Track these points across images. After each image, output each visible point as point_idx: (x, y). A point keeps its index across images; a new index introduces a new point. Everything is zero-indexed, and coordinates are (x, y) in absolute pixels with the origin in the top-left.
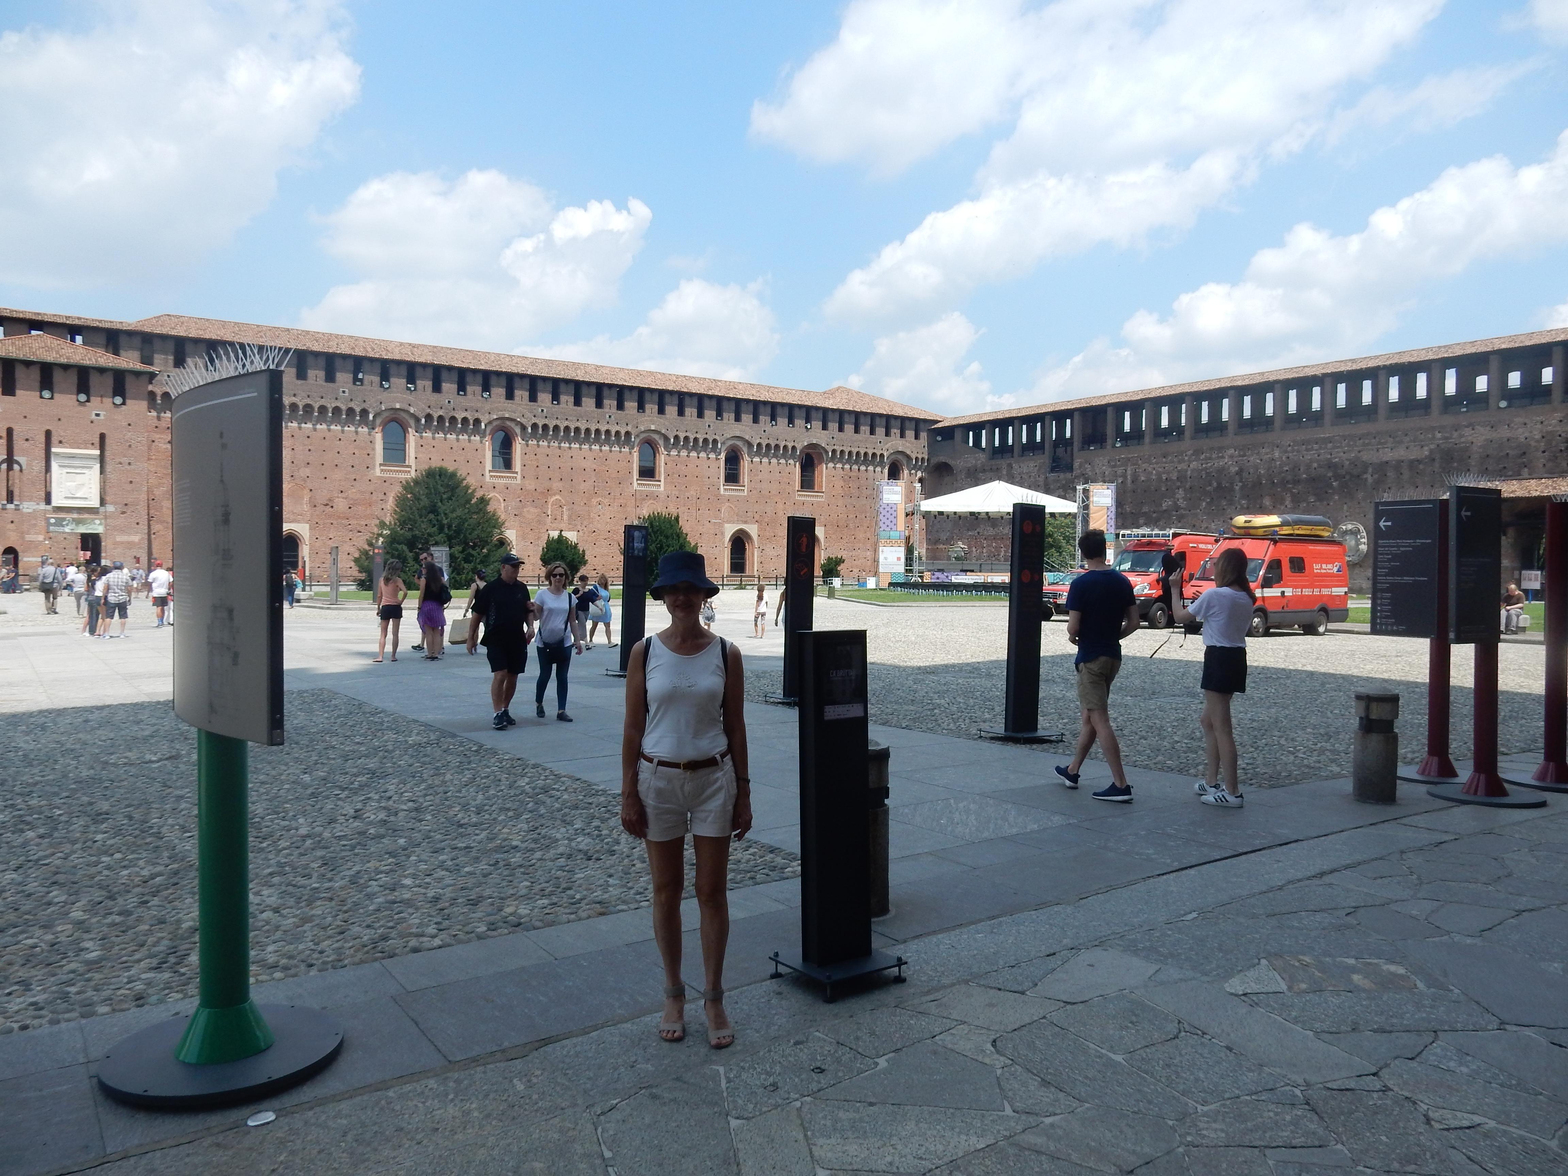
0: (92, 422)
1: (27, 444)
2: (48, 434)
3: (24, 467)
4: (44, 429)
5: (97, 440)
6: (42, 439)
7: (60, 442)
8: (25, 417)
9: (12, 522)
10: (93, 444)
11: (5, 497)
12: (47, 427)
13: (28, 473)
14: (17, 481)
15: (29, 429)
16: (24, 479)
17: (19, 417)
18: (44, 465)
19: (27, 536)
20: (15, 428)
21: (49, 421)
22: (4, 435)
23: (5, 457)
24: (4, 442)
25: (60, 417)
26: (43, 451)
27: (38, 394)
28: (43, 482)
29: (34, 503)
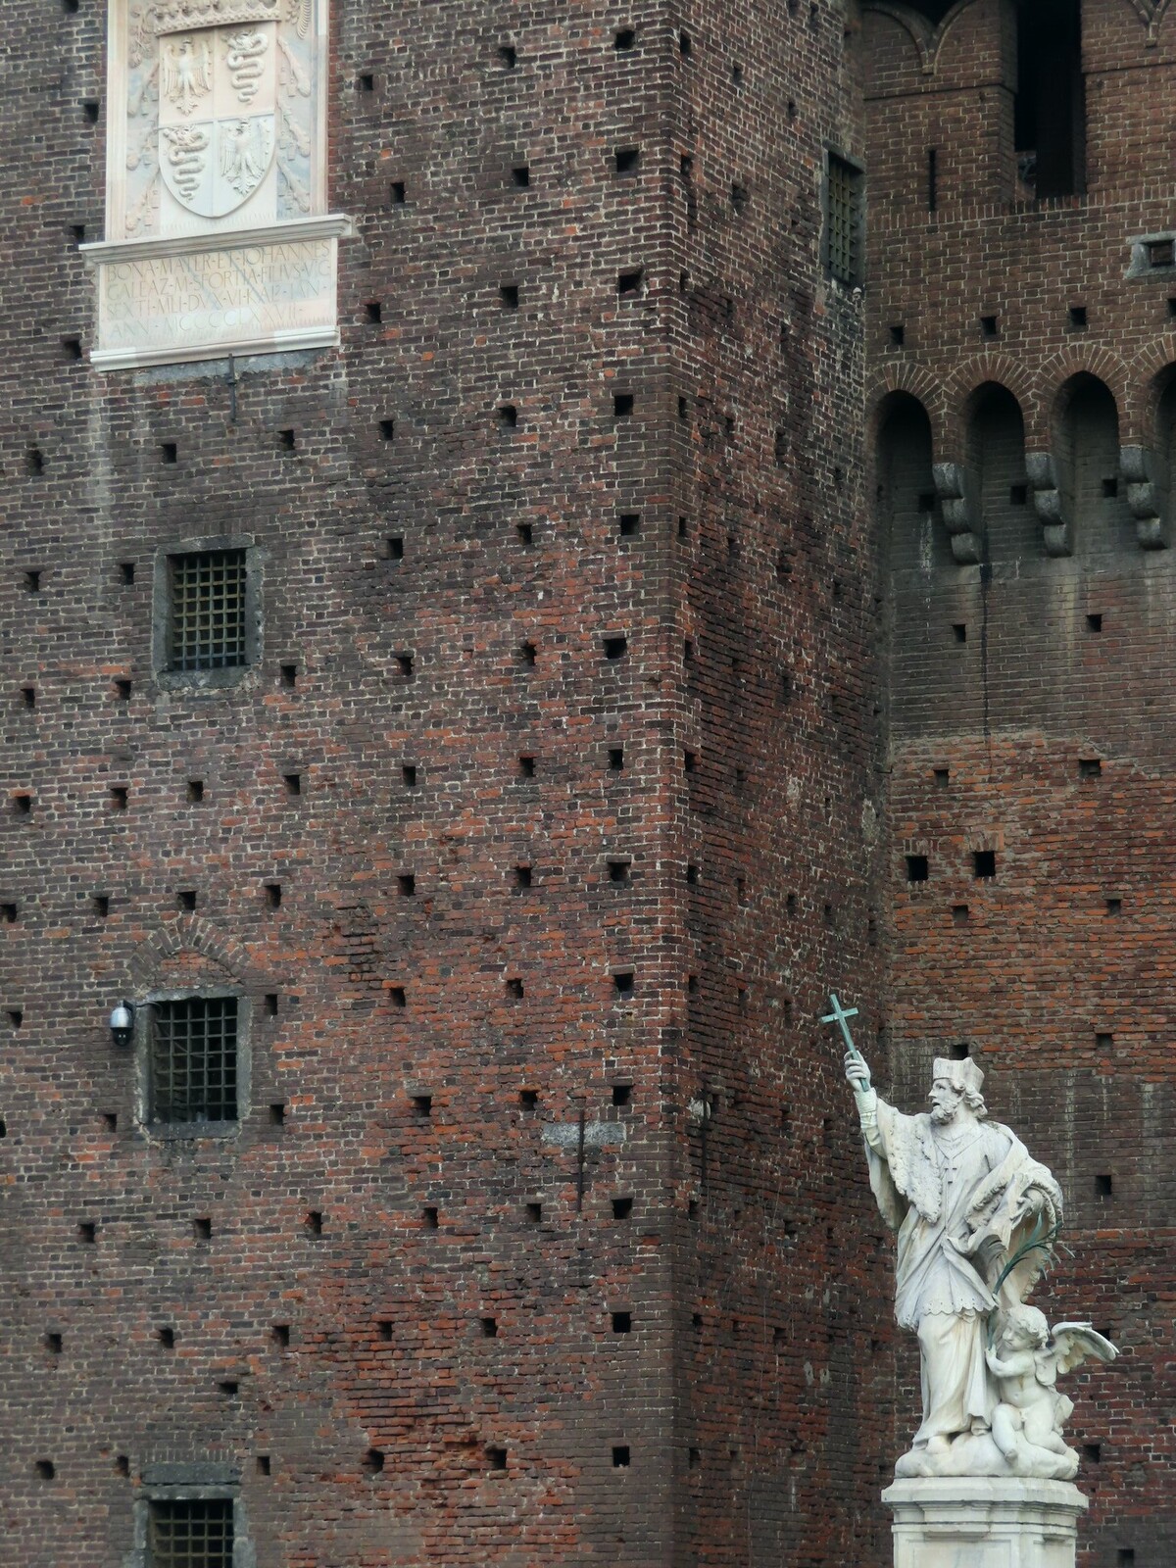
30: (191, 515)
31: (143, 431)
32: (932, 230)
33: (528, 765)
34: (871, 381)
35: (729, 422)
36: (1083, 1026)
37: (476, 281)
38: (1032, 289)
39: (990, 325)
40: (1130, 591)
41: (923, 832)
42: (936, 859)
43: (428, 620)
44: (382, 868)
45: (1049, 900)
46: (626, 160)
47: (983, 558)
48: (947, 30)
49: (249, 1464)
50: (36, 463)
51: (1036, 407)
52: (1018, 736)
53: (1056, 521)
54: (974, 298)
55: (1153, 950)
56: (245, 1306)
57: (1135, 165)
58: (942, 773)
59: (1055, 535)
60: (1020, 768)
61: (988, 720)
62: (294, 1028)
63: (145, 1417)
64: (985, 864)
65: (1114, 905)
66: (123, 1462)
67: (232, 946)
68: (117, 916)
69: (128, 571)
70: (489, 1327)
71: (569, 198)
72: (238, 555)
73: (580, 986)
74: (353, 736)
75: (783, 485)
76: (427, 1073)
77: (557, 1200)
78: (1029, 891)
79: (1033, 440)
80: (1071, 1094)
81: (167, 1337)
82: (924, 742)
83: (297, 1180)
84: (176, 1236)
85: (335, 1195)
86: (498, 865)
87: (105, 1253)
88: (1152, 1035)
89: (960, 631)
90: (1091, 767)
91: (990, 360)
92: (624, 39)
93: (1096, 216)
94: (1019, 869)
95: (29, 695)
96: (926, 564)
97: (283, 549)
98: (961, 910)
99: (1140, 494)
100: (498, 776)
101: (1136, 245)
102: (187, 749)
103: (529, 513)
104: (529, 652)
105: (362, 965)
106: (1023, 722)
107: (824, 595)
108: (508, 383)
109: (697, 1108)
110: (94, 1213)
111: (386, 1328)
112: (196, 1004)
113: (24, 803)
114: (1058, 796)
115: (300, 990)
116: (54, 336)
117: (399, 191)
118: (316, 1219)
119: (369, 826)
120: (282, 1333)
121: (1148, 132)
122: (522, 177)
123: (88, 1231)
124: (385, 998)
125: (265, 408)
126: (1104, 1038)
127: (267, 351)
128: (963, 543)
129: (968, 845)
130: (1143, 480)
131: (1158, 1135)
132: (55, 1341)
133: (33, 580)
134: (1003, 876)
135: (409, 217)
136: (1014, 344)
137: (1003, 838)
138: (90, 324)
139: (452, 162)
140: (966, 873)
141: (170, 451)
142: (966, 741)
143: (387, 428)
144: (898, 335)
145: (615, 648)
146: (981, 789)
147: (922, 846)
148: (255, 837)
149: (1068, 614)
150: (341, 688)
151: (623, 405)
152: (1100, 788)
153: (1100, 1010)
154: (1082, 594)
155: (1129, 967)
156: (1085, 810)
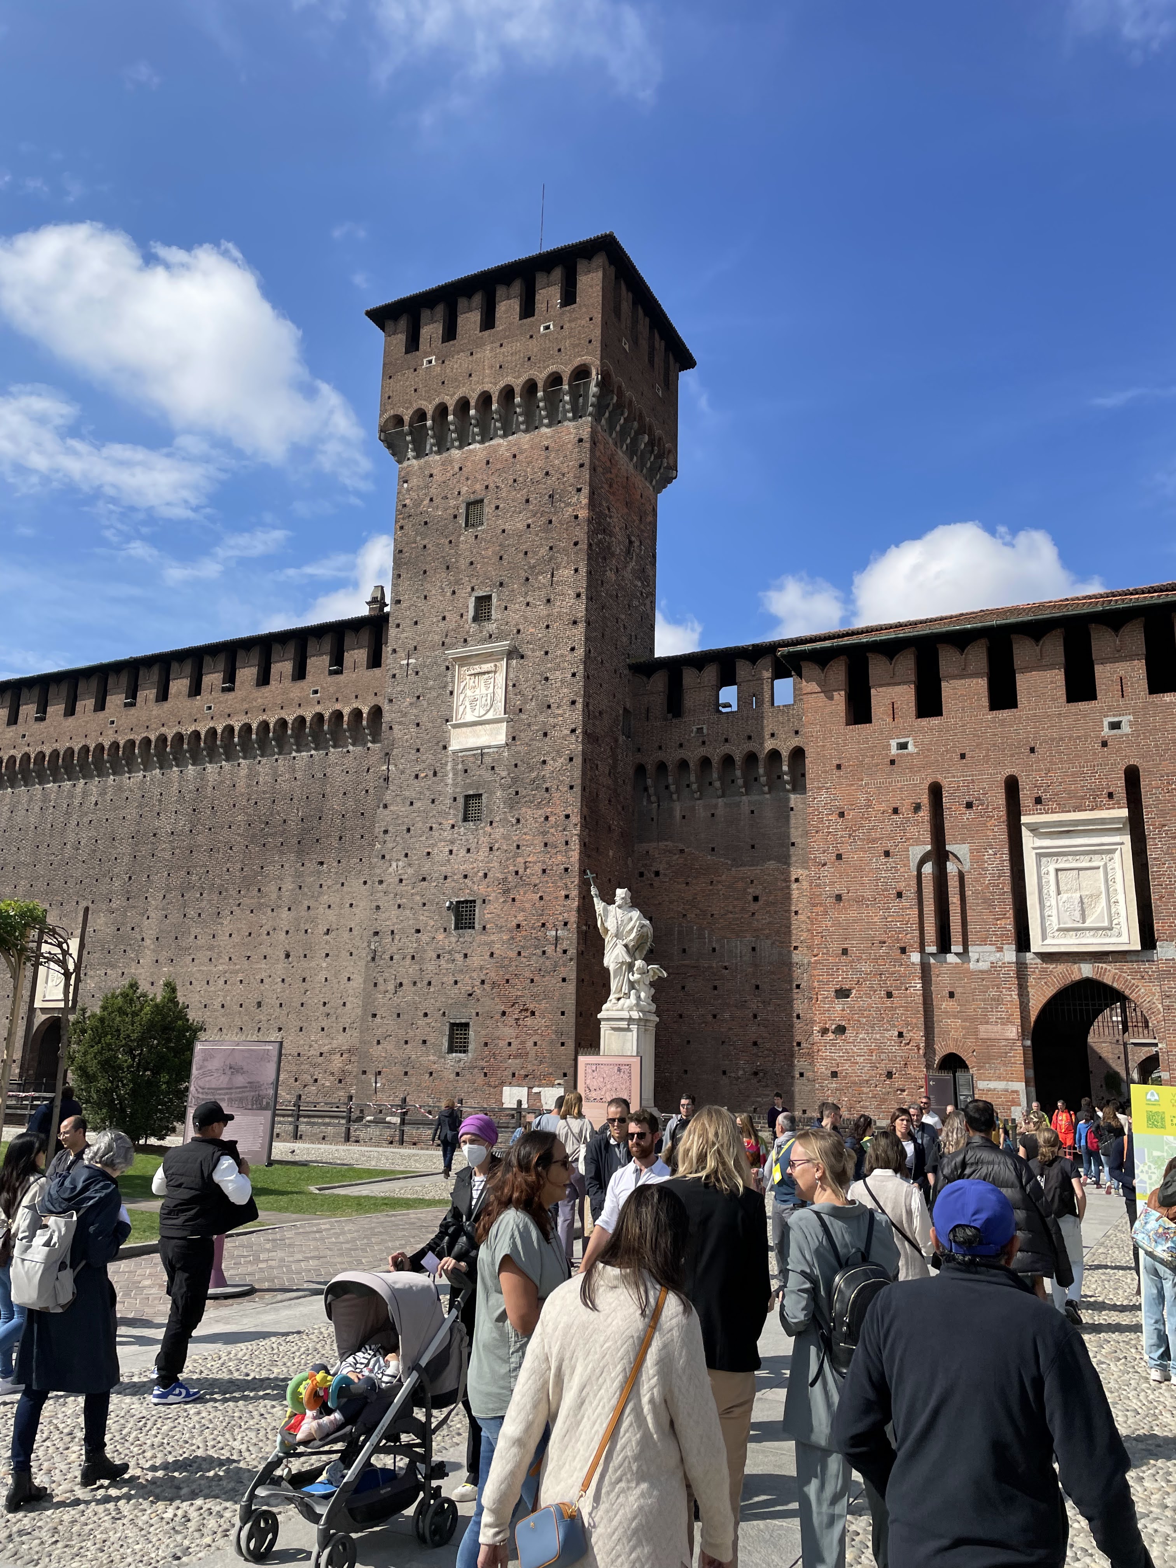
0: (1104, 744)
1: (969, 815)
2: (1012, 786)
3: (967, 866)
4: (1001, 778)
5: (1119, 786)
6: (999, 798)
7: (1038, 800)
8: (963, 756)
9: (952, 995)
10: (1110, 795)
11: (933, 938)
12: (1009, 771)
13: (977, 880)
14: (954, 899)
15: (973, 781)
16: (968, 893)
17: (951, 759)
18: (1006, 857)
19: (982, 1028)
20: (944, 783)
21: (1012, 756)
22: (925, 800)
23: (929, 847)
24: (925, 814)
25: (1033, 745)
26: (1004, 826)
27: (985, 702)
28: (1009, 898)
29: (993, 948)
30: (469, 786)
31: (460, 766)
32: (647, 726)
33: (546, 845)
34: (633, 760)
35: (597, 766)
36: (680, 913)
37: (538, 731)
38: (670, 739)
39: (660, 748)
40: (692, 810)
41: (643, 866)
42: (646, 872)
43: (524, 810)
44: (512, 868)
45: (672, 883)
46: (573, 702)
47: (658, 802)
48: (652, 680)
49: (474, 1014)
50: (435, 774)
51: (671, 766)
52: (665, 843)
53: (675, 793)
54: (657, 741)
55: (696, 894)
56: (475, 975)
57: (694, 710)
58: (648, 852)
59: (675, 797)
60: (666, 851)
61: (658, 840)
62: (490, 907)
63: (450, 1001)
64: (657, 874)
65: (687, 883)
66: (444, 1013)
67: (476, 888)
68: (448, 880)
69: (455, 799)
70: (532, 981)
71: (560, 712)
72: (480, 795)
73: (557, 898)
74: (505, 837)
75: (610, 782)
76: (520, 918)
77: (550, 949)
78: (667, 881)
79: (670, 774)
80: (677, 929)
81: (456, 982)
82: (644, 844)
83: (488, 944)
84: (459, 957)
85: (497, 948)
86: (538, 868)
87: (442, 962)
88: (696, 915)
89: (652, 819)
90: (682, 851)
91: (660, 756)
92: (574, 675)
93: (685, 722)
94: (665, 875)
95: (431, 828)
96: (645, 803)
97: (492, 793)
98: (651, 886)
99: (695, 786)
100: (540, 848)
101: (694, 729)
102: (467, 840)
103: (548, 785)
104: (547, 818)
105: (506, 891)
106: (666, 840)
107: (620, 809)
108: (544, 754)
109: (584, 928)
110: (441, 952)
111: (508, 981)
112: (466, 902)
113: (429, 854)
114: (674, 858)
115: (491, 898)
116: (441, 744)
117: (521, 710)
118: (492, 954)
119: (508, 859)
120: (483, 982)
121: (698, 703)
122: (549, 707)
123: (439, 956)
124: (510, 900)
125: (488, 760)
126: (685, 915)
127: (489, 747)
128: (653, 798)
129: (654, 869)
130: (695, 783)
131: (698, 939)
132: (429, 983)
133: (433, 801)
134: (661, 877)
135: (523, 716)
136: (666, 751)
137: (661, 868)
138: (449, 741)
139: (533, 704)
140: (653, 875)
141: (466, 771)
142: (654, 845)
143: (516, 765)
144: (639, 750)
145: (567, 816)
146: (657, 857)
147: (642, 869)
148: (482, 861)
149: (678, 814)
150: (503, 826)
151: (571, 759)
152: (684, 856)
153: (684, 908)
154: (681, 811)
155: (691, 898)
156: (681, 861)
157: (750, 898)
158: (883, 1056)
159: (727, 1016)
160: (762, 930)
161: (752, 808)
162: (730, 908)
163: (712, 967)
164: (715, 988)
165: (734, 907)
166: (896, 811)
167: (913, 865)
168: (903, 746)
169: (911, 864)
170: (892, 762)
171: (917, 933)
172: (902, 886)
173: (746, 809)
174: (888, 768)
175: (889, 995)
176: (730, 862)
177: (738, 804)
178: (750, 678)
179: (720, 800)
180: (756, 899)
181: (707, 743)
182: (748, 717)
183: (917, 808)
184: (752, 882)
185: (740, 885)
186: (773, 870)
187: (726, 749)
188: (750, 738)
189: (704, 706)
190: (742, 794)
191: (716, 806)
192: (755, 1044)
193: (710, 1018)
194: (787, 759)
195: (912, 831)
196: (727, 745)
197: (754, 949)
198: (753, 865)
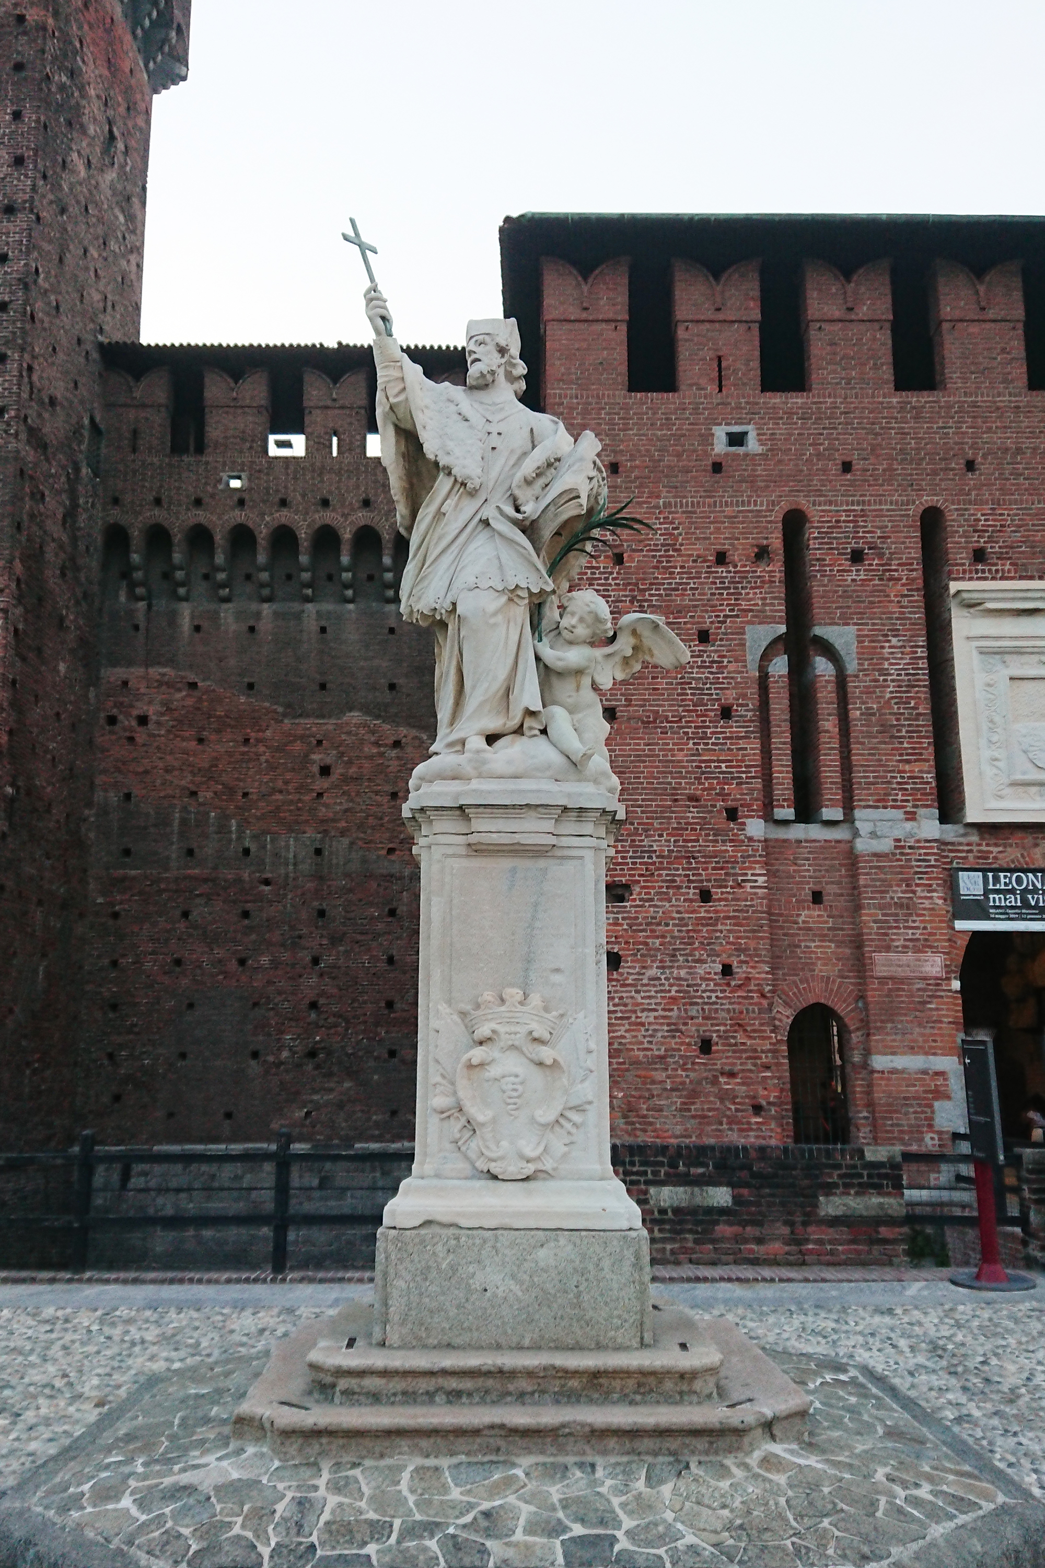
1: (856, 574)
2: (931, 523)
3: (852, 666)
4: (915, 511)
6: (909, 549)
7: (978, 557)
8: (847, 467)
9: (817, 897)
11: (789, 794)
12: (928, 500)
13: (868, 691)
14: (828, 725)
15: (863, 514)
16: (855, 714)
17: (824, 471)
18: (921, 652)
19: (879, 957)
20: (814, 513)
21: (935, 473)
22: (776, 541)
23: (783, 629)
24: (776, 569)
25: (970, 454)
26: (917, 597)
27: (887, 372)
28: (925, 725)
29: (899, 814)
32: (134, 461)
34: (102, 518)
36: (184, 788)
38: (179, 488)
39: (158, 502)
40: (214, 617)
41: (115, 706)
42: (121, 717)
45: (171, 736)
47: (148, 598)
48: (143, 382)
51: (178, 537)
52: (161, 670)
53: (183, 584)
54: (151, 489)
55: (216, 759)
57: (225, 445)
58: (125, 683)
59: (182, 591)
60: (161, 683)
61: (148, 663)
64: (143, 720)
65: (201, 741)
75: (65, 538)
78: (163, 732)
79: (174, 549)
80: (177, 815)
82: (118, 670)
88: (215, 793)
89: (136, 628)
90: (193, 686)
91: (158, 515)
93: (207, 463)
94: (158, 723)
96: (123, 598)
98: (131, 739)
99: (221, 576)
101: (225, 476)
106: (164, 665)
107: (80, 595)
114: (178, 696)
121: (231, 433)
126: (194, 794)
128: (140, 591)
129: (135, 712)
130: (224, 570)
131: (217, 833)
134: (151, 726)
136: (168, 509)
137: (152, 711)
140: (134, 723)
142: (139, 671)
144: (116, 501)
146: (143, 690)
147: (115, 711)
149: (186, 623)
152: (196, 693)
153: (192, 782)
154: (193, 618)
155: (206, 765)
156: (190, 702)
157: (315, 769)
158: (693, 1011)
159: (265, 960)
160: (334, 820)
161: (323, 623)
162: (280, 784)
163: (239, 880)
164: (246, 914)
165: (286, 783)
166: (721, 558)
167: (753, 657)
168: (736, 440)
169: (749, 658)
170: (717, 467)
171: (758, 784)
172: (730, 696)
173: (311, 625)
174: (707, 479)
175: (705, 896)
176: (280, 709)
177: (298, 616)
178: (329, 403)
179: (266, 606)
180: (325, 771)
181: (248, 503)
182: (323, 467)
183: (762, 553)
184: (319, 742)
185: (298, 747)
186: (358, 726)
187: (284, 516)
188: (325, 503)
189: (244, 440)
190: (308, 600)
191: (258, 615)
192: (313, 1005)
193: (233, 965)
194: (390, 545)
195: (753, 597)
196: (285, 512)
197: (318, 852)
198: (323, 717)
